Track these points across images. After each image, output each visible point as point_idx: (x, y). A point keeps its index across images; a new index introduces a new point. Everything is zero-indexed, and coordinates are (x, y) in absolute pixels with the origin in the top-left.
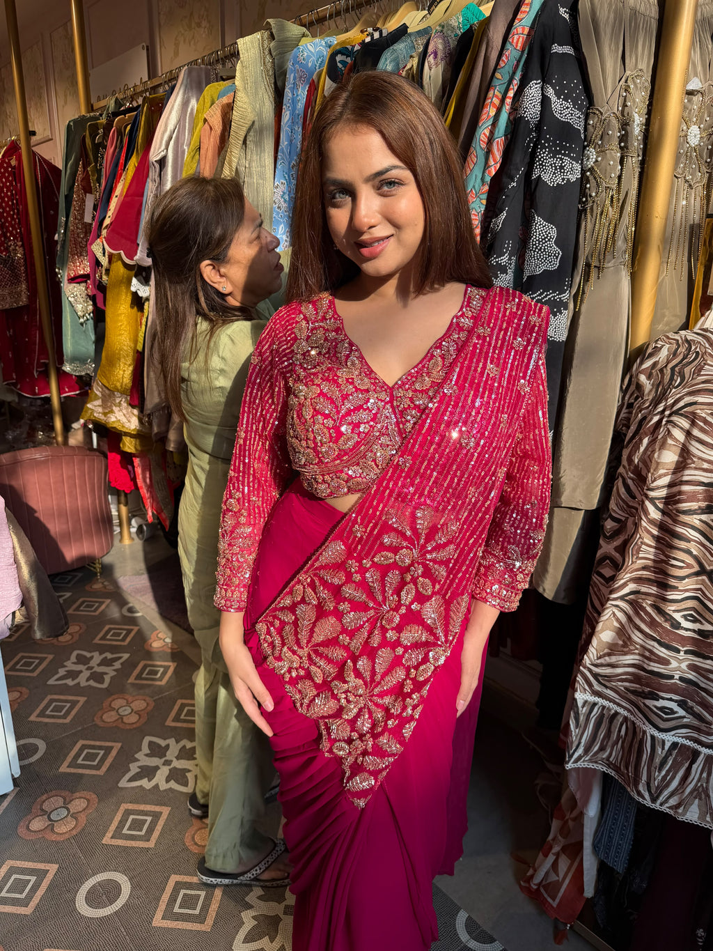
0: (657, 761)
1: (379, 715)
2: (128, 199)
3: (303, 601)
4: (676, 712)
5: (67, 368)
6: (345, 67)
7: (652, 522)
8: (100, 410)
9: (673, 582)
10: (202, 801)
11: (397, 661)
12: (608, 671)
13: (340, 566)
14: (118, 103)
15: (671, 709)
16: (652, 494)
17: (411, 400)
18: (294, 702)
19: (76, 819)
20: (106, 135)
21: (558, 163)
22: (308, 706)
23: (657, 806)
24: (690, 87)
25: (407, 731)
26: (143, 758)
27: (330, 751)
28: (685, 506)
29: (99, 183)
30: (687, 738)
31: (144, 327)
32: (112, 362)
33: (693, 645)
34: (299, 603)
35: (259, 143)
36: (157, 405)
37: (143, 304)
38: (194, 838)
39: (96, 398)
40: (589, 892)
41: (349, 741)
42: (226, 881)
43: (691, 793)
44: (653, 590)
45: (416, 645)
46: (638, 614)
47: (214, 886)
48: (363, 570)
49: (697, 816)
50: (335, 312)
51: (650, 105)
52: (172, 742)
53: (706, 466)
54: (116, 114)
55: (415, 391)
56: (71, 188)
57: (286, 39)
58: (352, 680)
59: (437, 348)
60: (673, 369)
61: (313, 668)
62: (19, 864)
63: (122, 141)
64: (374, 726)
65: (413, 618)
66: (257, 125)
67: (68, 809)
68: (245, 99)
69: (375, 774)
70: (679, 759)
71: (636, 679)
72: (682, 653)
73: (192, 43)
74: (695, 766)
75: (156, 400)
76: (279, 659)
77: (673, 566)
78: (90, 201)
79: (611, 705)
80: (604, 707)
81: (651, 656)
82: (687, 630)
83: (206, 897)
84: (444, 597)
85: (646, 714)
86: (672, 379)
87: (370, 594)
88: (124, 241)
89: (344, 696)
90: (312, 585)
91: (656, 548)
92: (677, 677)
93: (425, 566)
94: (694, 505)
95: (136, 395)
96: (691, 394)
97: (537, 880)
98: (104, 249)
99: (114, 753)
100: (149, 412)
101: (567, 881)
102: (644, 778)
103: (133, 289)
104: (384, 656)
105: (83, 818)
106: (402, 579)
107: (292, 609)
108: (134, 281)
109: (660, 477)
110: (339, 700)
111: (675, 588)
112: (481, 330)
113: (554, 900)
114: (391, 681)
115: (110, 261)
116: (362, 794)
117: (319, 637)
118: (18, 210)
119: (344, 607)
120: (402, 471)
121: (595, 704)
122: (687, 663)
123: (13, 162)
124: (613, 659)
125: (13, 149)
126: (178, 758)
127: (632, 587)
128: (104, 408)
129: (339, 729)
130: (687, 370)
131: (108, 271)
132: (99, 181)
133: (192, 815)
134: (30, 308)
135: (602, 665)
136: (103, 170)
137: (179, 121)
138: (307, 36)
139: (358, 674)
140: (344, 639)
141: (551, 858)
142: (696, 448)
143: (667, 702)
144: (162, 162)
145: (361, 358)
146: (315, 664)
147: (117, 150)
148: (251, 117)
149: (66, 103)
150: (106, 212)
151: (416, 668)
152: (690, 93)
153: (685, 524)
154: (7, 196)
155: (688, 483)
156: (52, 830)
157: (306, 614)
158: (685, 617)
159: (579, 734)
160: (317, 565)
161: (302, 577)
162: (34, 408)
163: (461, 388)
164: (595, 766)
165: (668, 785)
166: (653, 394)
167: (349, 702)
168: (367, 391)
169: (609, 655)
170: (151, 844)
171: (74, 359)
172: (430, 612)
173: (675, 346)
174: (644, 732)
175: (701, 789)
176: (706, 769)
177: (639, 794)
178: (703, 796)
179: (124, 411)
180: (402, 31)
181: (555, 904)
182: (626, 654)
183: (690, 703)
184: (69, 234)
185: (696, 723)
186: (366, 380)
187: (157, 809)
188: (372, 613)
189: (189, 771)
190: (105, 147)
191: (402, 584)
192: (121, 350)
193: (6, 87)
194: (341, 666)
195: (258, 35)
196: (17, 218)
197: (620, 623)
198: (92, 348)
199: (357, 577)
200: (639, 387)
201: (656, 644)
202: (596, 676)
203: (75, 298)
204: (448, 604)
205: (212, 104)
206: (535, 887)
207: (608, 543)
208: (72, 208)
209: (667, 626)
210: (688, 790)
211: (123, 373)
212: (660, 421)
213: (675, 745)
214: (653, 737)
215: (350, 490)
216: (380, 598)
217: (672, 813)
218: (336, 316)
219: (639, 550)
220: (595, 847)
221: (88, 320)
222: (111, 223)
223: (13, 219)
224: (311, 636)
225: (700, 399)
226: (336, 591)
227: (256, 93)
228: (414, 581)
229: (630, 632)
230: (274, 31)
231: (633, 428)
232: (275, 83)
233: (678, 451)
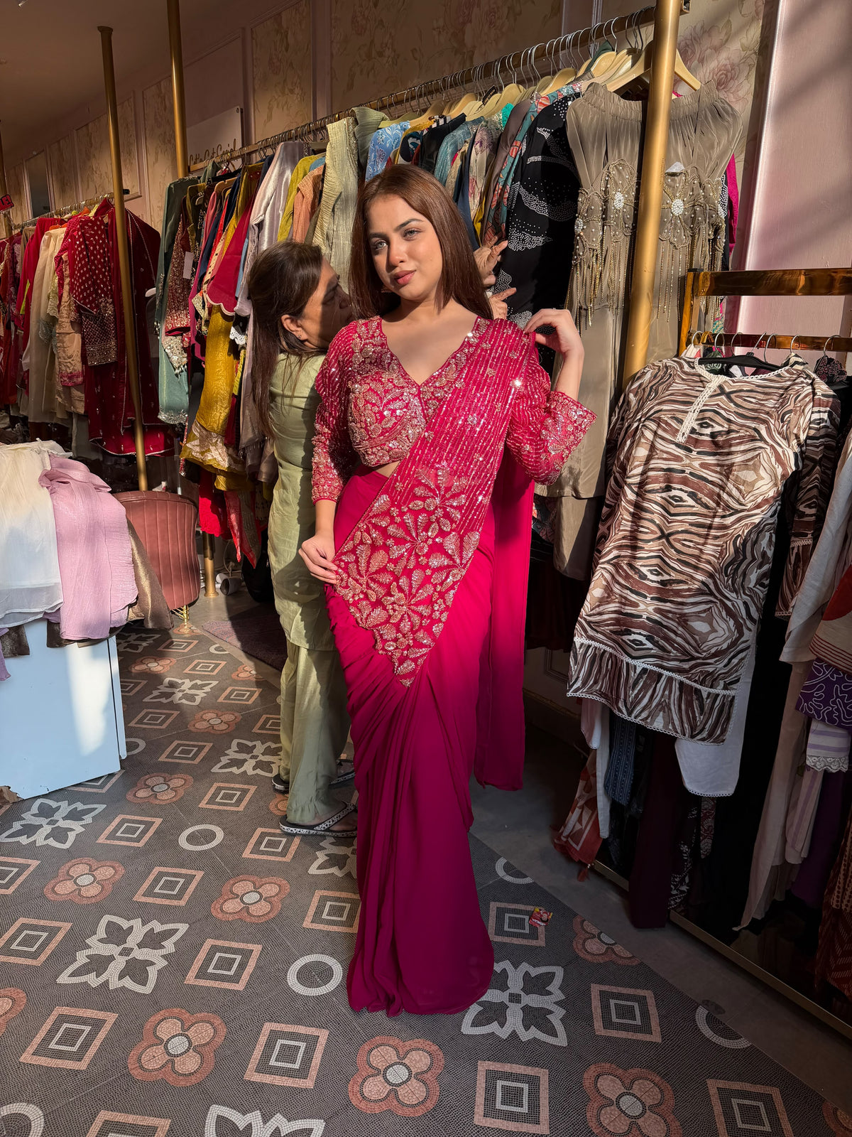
0: (631, 681)
1: (416, 619)
2: (228, 257)
3: (361, 543)
4: (645, 645)
5: (162, 416)
6: (415, 147)
7: (629, 502)
8: (198, 449)
9: (640, 544)
10: (284, 778)
11: (427, 580)
12: (597, 618)
13: (387, 513)
14: (216, 167)
15: (641, 642)
16: (629, 481)
17: (432, 393)
18: (356, 619)
19: (176, 791)
20: (206, 198)
21: (522, 237)
22: (366, 619)
23: (632, 719)
24: (674, 169)
25: (437, 629)
26: (232, 753)
27: (383, 649)
28: (649, 487)
29: (199, 242)
30: (654, 665)
31: (239, 374)
32: (210, 407)
33: (658, 593)
34: (358, 545)
35: (344, 210)
36: (251, 440)
37: (240, 352)
38: (277, 805)
39: (195, 438)
40: (604, 832)
41: (396, 640)
42: (304, 831)
43: (657, 706)
44: (628, 552)
45: (440, 569)
46: (617, 572)
47: (295, 835)
48: (401, 514)
49: (662, 725)
50: (381, 331)
51: (638, 184)
52: (258, 743)
53: (665, 456)
54: (216, 179)
55: (436, 387)
56: (170, 246)
57: (368, 124)
58: (398, 595)
59: (452, 358)
60: (651, 387)
61: (370, 592)
62: (129, 817)
63: (221, 204)
64: (412, 626)
65: (437, 549)
66: (343, 196)
67: (168, 785)
68: (334, 175)
69: (415, 660)
70: (649, 682)
71: (617, 622)
72: (649, 599)
73: (285, 108)
74: (659, 685)
75: (250, 435)
76: (347, 587)
77: (641, 532)
78: (189, 259)
79: (601, 646)
80: (596, 648)
81: (625, 602)
82: (652, 581)
83: (286, 843)
84: (459, 534)
85: (622, 646)
86: (649, 394)
87: (408, 533)
88: (223, 294)
89: (391, 607)
90: (368, 531)
91: (632, 522)
92: (645, 617)
93: (444, 509)
94: (656, 486)
95: (231, 434)
96: (659, 404)
97: (565, 834)
98: (204, 302)
99: (206, 750)
100: (244, 446)
101: (588, 828)
102: (622, 697)
103: (232, 337)
104: (417, 576)
105: (181, 792)
106: (429, 519)
107: (353, 551)
108: (233, 330)
109: (635, 467)
110: (387, 611)
111: (642, 548)
112: (484, 345)
113: (577, 845)
114: (423, 594)
115: (210, 313)
116: (406, 676)
117: (373, 569)
118: (109, 267)
119: (390, 542)
120: (428, 442)
121: (589, 646)
122: (653, 607)
123: (106, 220)
124: (601, 608)
125: (106, 206)
126: (263, 754)
127: (615, 553)
128: (201, 448)
129: (389, 633)
130: (660, 388)
131: (207, 323)
132: (198, 239)
133: (276, 790)
134: (118, 366)
135: (594, 615)
136: (203, 231)
137: (275, 190)
138: (386, 120)
139: (400, 590)
140: (391, 566)
141: (577, 811)
142: (660, 444)
143: (638, 636)
144: (260, 225)
145: (399, 365)
146: (370, 588)
147: (217, 212)
148: (338, 189)
149: (157, 160)
150: (207, 269)
151: (441, 584)
152: (674, 175)
153: (650, 501)
154: (99, 253)
155: (653, 469)
156: (156, 797)
157: (363, 552)
158: (651, 571)
159: (578, 670)
160: (371, 514)
161: (361, 525)
162: (117, 467)
163: (467, 385)
164: (591, 697)
165: (639, 702)
166: (636, 407)
167: (395, 611)
168: (403, 387)
169: (598, 606)
170: (241, 808)
171: (169, 409)
172: (450, 544)
173: (657, 371)
174: (622, 661)
175: (664, 704)
176: (668, 688)
177: (620, 711)
178: (666, 710)
179: (220, 451)
180: (462, 119)
181: (578, 849)
182: (609, 603)
183: (656, 638)
184: (167, 289)
185: (661, 653)
186: (402, 380)
187: (246, 787)
188: (408, 545)
189: (273, 763)
190: (206, 209)
191: (429, 524)
192: (218, 394)
193: (93, 141)
194: (388, 587)
195: (344, 121)
196: (109, 275)
197: (607, 582)
198: (185, 400)
199: (398, 520)
200: (629, 403)
201: (628, 592)
202: (589, 623)
203: (171, 351)
204: (461, 538)
205: (305, 175)
206: (565, 840)
207: (603, 525)
208: (171, 267)
209: (636, 577)
210: (654, 704)
211: (219, 415)
212: (638, 426)
213: (644, 670)
214: (627, 664)
215: (393, 460)
216: (414, 535)
217: (643, 723)
218: (382, 335)
219: (620, 524)
220: (606, 786)
221: (182, 371)
222: (212, 279)
223: (104, 276)
224: (368, 567)
225: (665, 407)
226: (383, 531)
227: (343, 169)
228: (438, 520)
229: (612, 586)
230: (357, 117)
231: (622, 433)
232: (359, 161)
233: (649, 447)
